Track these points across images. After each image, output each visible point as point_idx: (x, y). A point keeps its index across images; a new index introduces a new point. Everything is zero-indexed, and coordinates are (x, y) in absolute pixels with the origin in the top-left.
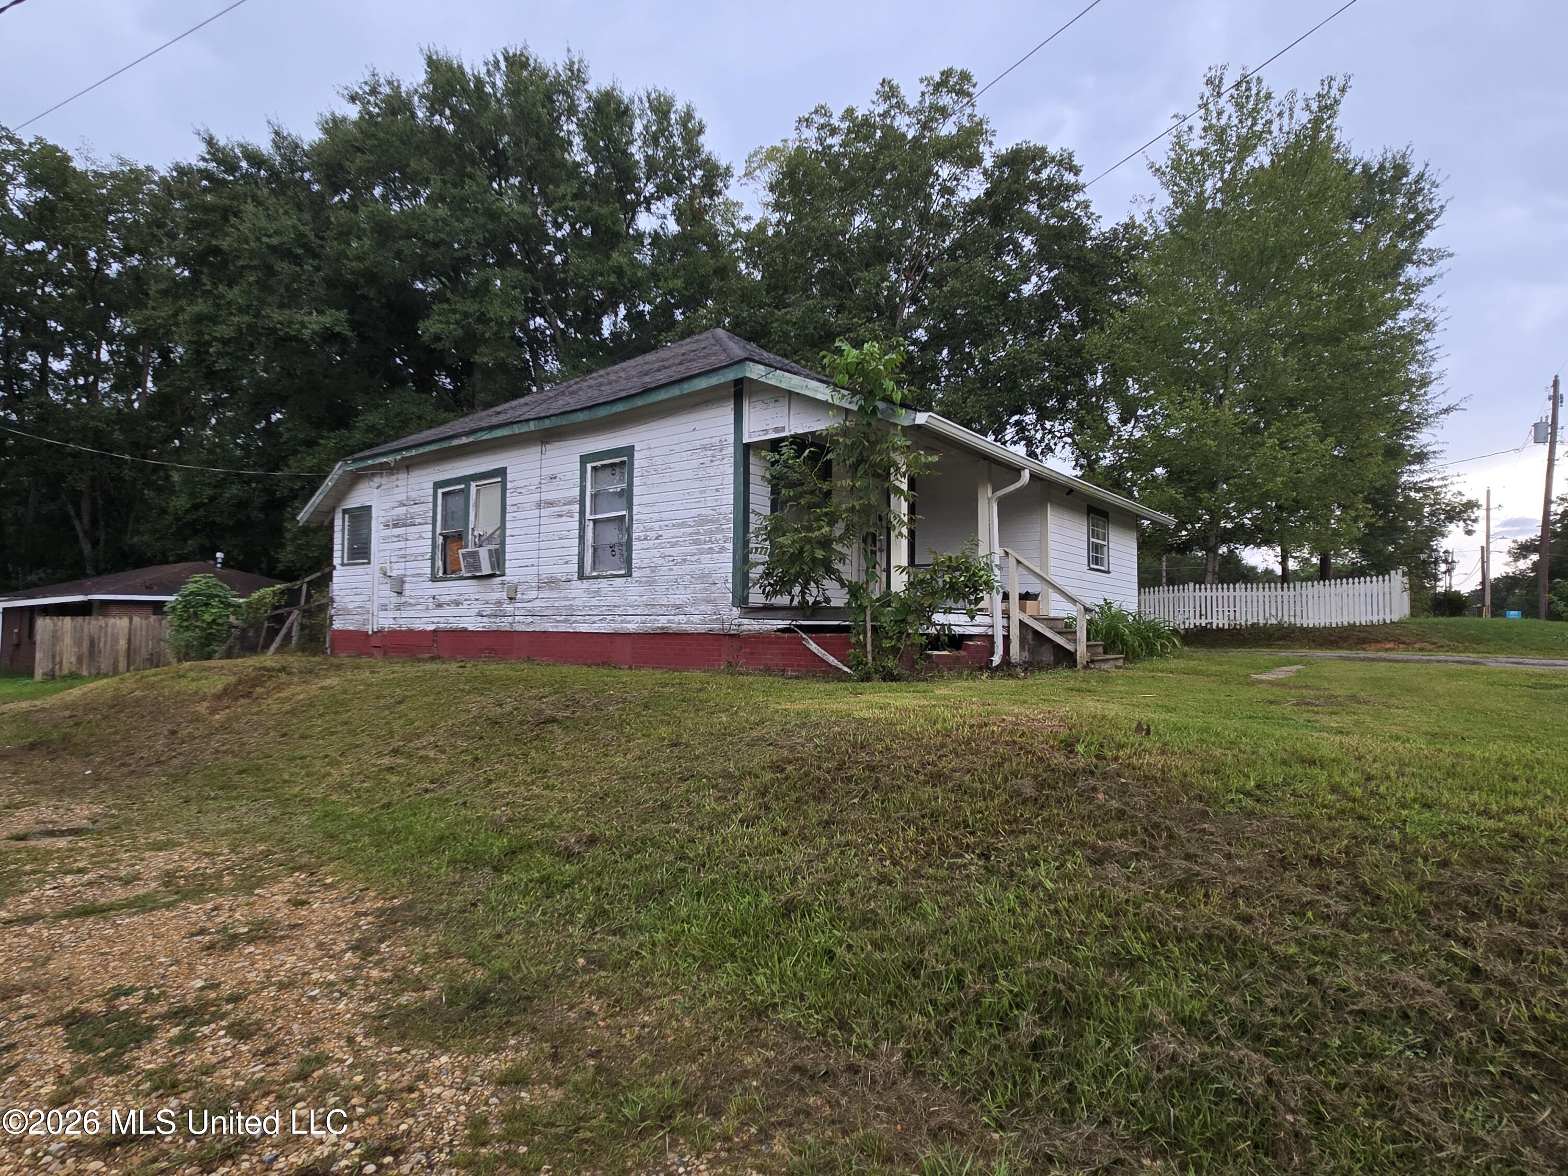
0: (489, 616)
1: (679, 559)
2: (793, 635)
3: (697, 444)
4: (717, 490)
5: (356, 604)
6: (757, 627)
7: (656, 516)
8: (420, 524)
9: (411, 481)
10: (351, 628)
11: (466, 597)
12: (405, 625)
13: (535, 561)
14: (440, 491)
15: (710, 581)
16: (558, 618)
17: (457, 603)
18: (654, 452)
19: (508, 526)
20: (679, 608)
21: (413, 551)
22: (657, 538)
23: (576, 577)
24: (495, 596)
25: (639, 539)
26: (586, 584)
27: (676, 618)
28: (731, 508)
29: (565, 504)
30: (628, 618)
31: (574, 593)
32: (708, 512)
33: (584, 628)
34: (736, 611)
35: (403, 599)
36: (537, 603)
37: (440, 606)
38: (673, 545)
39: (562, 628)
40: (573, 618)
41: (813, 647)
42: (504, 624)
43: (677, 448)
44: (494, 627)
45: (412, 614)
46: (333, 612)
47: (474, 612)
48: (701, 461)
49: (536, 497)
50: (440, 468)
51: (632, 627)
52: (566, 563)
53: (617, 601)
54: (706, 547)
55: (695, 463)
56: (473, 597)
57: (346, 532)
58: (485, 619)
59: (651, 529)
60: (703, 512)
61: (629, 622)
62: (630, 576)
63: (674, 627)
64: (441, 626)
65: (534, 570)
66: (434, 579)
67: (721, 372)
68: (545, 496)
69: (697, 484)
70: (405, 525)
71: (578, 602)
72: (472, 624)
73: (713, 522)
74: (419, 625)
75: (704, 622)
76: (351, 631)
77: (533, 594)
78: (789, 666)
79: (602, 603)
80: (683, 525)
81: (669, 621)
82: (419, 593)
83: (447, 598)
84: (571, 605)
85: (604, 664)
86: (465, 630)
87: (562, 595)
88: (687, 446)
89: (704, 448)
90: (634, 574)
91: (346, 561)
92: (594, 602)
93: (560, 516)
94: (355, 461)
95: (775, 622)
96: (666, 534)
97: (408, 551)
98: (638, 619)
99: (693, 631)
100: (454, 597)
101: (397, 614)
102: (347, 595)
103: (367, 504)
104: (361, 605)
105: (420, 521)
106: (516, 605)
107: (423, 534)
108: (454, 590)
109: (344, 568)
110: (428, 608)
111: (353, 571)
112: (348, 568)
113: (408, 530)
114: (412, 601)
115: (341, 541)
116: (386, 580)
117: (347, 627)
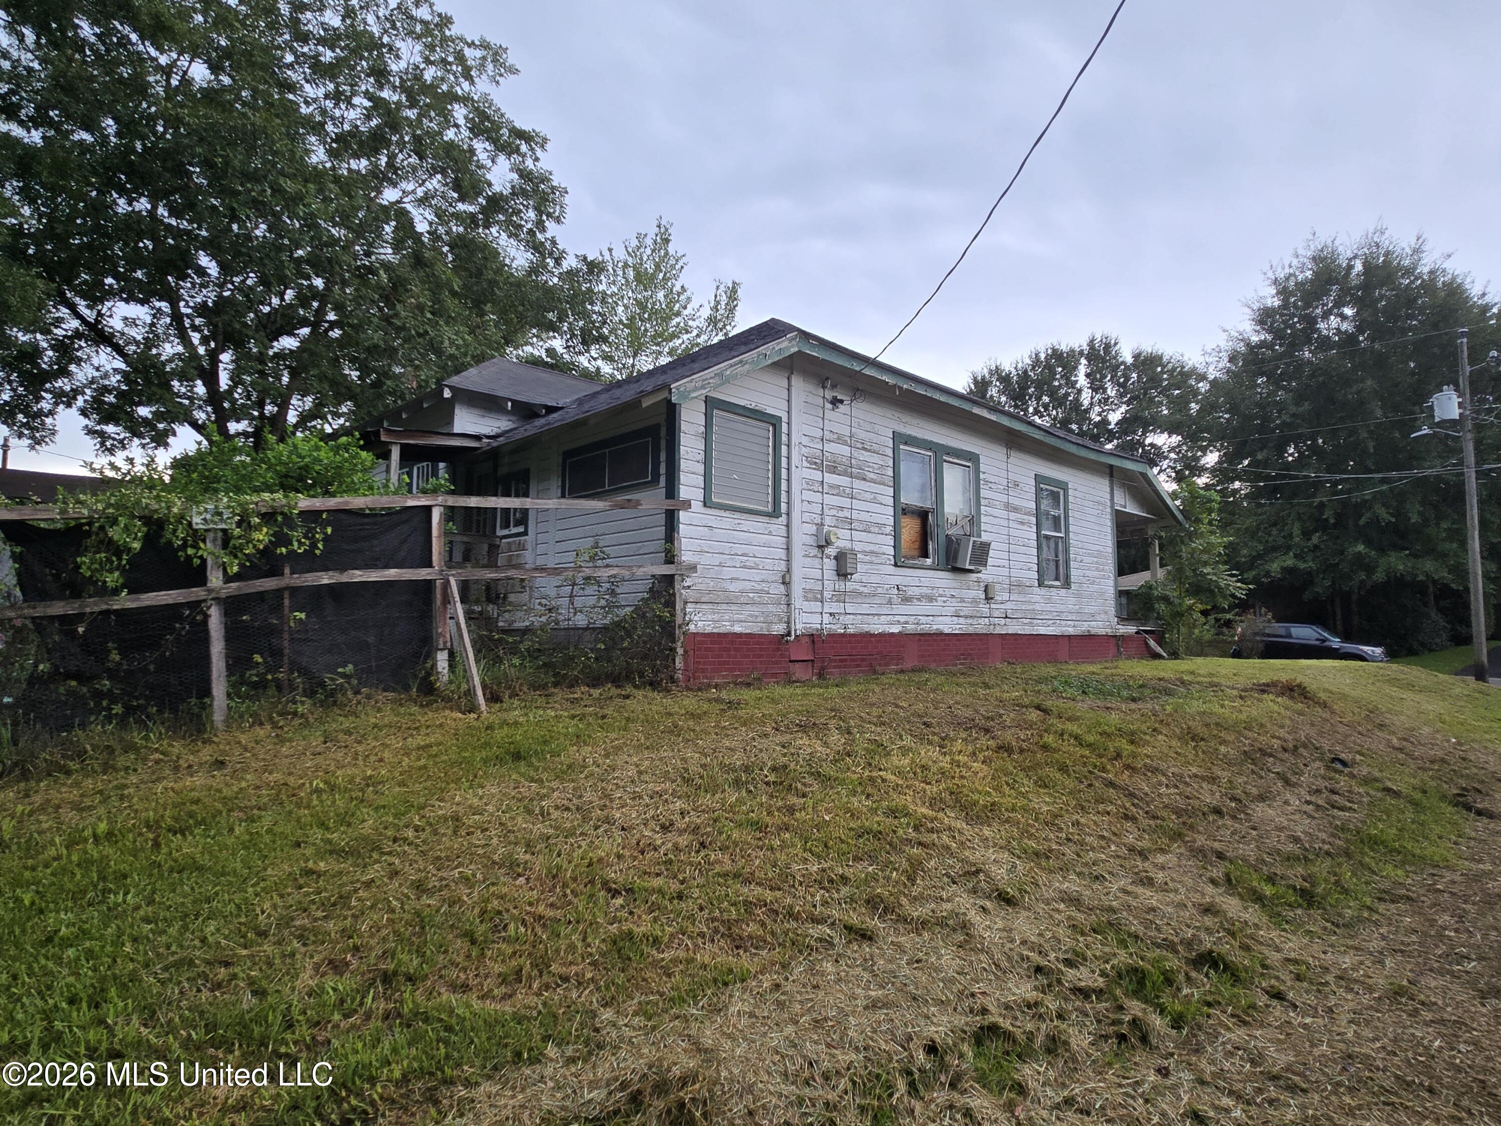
0: (966, 617)
1: (1092, 580)
2: (1141, 635)
3: (1096, 498)
5: (748, 585)
6: (1124, 631)
7: (1080, 544)
8: (872, 481)
10: (738, 629)
11: (941, 591)
12: (866, 628)
13: (1006, 563)
14: (901, 448)
15: (1105, 597)
16: (1024, 620)
17: (931, 599)
18: (1077, 494)
19: (982, 518)
20: (1093, 616)
21: (864, 516)
22: (1081, 562)
23: (1036, 583)
24: (972, 593)
25: (1072, 560)
26: (1043, 591)
27: (1092, 624)
29: (1025, 514)
30: (1068, 623)
31: (1037, 598)
33: (1043, 631)
34: (1116, 619)
35: (850, 586)
36: (1008, 606)
37: (907, 600)
38: (1088, 569)
39: (1028, 630)
40: (1035, 622)
41: (1152, 643)
42: (980, 626)
43: (1087, 497)
44: (971, 630)
45: (865, 609)
47: (950, 611)
48: (1098, 512)
49: (1004, 498)
50: (901, 416)
51: (1070, 630)
52: (1028, 568)
53: (1061, 608)
55: (1095, 512)
56: (948, 593)
57: (714, 443)
58: (962, 620)
59: (1078, 554)
61: (1069, 626)
62: (1069, 588)
63: (1091, 631)
64: (909, 627)
65: (1005, 572)
66: (899, 563)
68: (1011, 500)
69: (1097, 527)
70: (846, 474)
71: (1037, 607)
72: (948, 625)
74: (878, 626)
76: (740, 635)
77: (1006, 596)
79: (1053, 610)
80: (1093, 555)
81: (1089, 626)
82: (875, 579)
83: (916, 591)
84: (1034, 610)
86: (940, 635)
87: (1026, 599)
88: (1091, 498)
89: (1098, 503)
90: (1071, 587)
91: (714, 498)
92: (1048, 607)
93: (1022, 523)
95: (1131, 628)
96: (1085, 560)
97: (854, 515)
98: (1073, 623)
99: (1099, 633)
100: (925, 591)
101: (836, 608)
102: (720, 565)
103: (770, 411)
104: (760, 587)
105: (872, 476)
106: (993, 606)
107: (879, 497)
108: (926, 582)
109: (709, 511)
110: (890, 602)
111: (737, 521)
112: (722, 513)
113: (857, 484)
114: (865, 590)
115: (701, 457)
116: (815, 551)
117: (726, 627)
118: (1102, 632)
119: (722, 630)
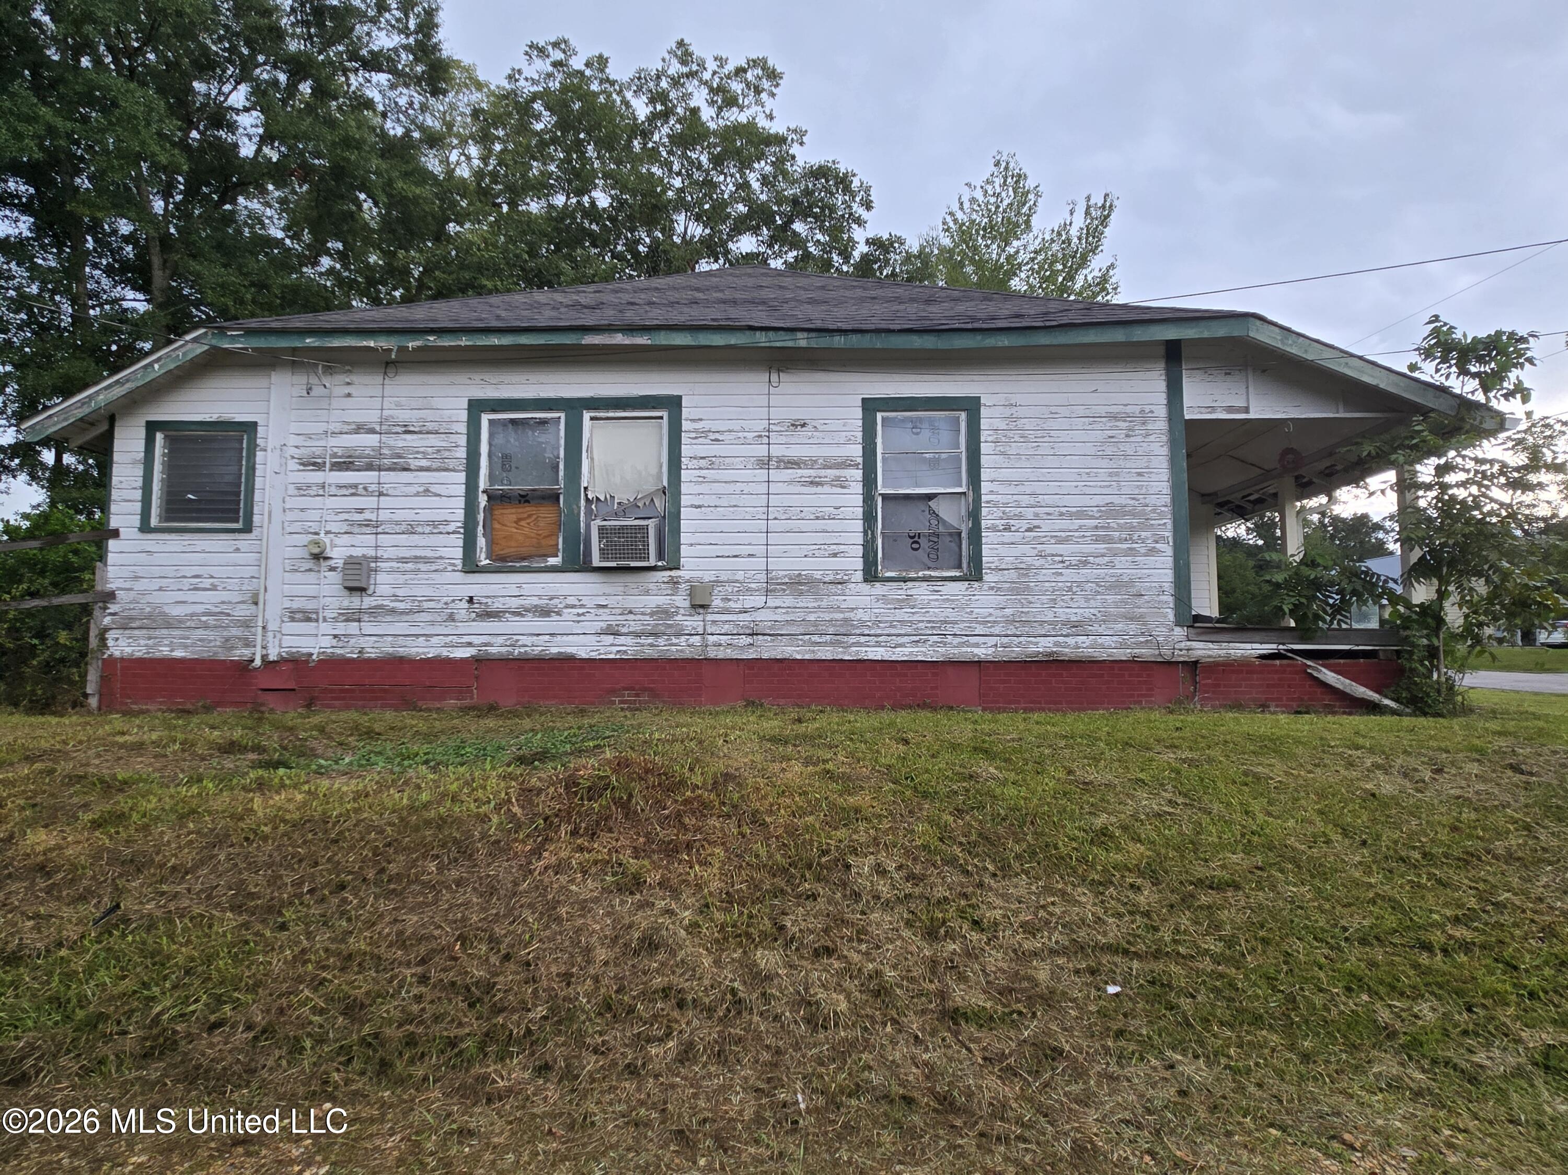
0: (637, 635)
1: (1074, 561)
2: (1285, 662)
3: (1102, 410)
4: (1140, 474)
5: (199, 609)
6: (1222, 652)
7: (1026, 500)
8: (422, 469)
9: (388, 390)
10: (179, 654)
11: (570, 601)
12: (402, 651)
13: (757, 550)
14: (485, 418)
15: (1133, 591)
16: (816, 638)
17: (545, 612)
18: (1020, 412)
19: (684, 488)
20: (1077, 627)
21: (400, 515)
22: (1029, 530)
23: (859, 576)
24: (654, 601)
25: (994, 529)
26: (882, 589)
27: (1071, 641)
28: (1168, 499)
29: (825, 467)
30: (973, 640)
31: (859, 601)
32: (1123, 500)
34: (1180, 632)
35: (371, 602)
36: (763, 615)
37: (489, 615)
38: (1060, 541)
39: (826, 653)
40: (853, 639)
41: (1330, 677)
42: (677, 648)
43: (1064, 411)
44: (651, 653)
45: (399, 629)
46: (107, 620)
47: (593, 627)
48: (1110, 433)
49: (762, 451)
50: (488, 377)
51: (982, 652)
52: (835, 555)
53: (951, 615)
54: (1125, 546)
55: (1100, 436)
56: (589, 602)
57: (158, 467)
58: (625, 640)
59: (1019, 517)
60: (1116, 500)
61: (977, 645)
62: (979, 579)
63: (1068, 653)
64: (495, 650)
65: (760, 563)
66: (470, 566)
67: (1203, 323)
68: (776, 451)
69: (1104, 463)
70: (369, 467)
71: (862, 615)
72: (589, 647)
73: (1134, 515)
75: (1123, 646)
76: (182, 661)
77: (753, 601)
78: (1273, 700)
79: (916, 617)
80: (1081, 514)
81: (1056, 644)
82: (423, 591)
83: (513, 603)
84: (846, 620)
85: (923, 706)
86: (569, 660)
87: (824, 604)
88: (1081, 411)
89: (1114, 417)
90: (986, 578)
91: (154, 522)
92: (901, 615)
93: (817, 484)
94: (250, 332)
95: (1248, 646)
96: (1046, 525)
97: (384, 515)
98: (992, 641)
99: (1104, 657)
100: (533, 600)
101: (341, 628)
102: (160, 589)
103: (239, 418)
104: (218, 610)
105: (424, 463)
106: (709, 617)
107: (433, 489)
108: (538, 589)
109: (150, 536)
110: (451, 618)
111: (186, 543)
112: (166, 536)
113: (386, 476)
114: (401, 606)
115: (139, 482)
116: (310, 564)
117: (164, 651)
118: (1122, 654)
119: (158, 655)
